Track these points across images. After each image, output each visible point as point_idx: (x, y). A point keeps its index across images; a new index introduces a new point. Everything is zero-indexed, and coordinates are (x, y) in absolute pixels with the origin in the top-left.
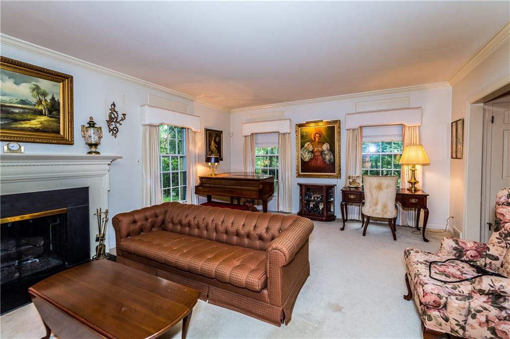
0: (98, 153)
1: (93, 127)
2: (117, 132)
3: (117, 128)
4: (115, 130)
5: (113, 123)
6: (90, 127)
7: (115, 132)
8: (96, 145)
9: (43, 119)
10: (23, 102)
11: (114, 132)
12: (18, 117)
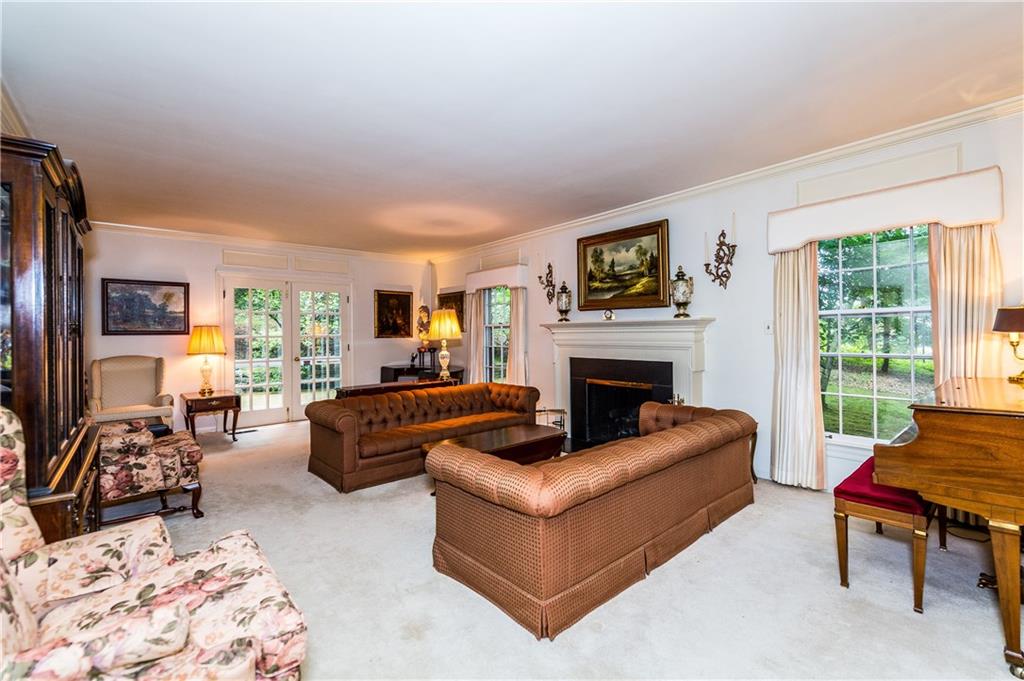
0: (687, 315)
1: (683, 279)
2: (728, 278)
3: (729, 272)
4: (725, 276)
5: (722, 266)
6: (679, 279)
7: (724, 279)
8: (684, 304)
9: (644, 280)
10: (632, 267)
11: (722, 278)
12: (628, 283)
